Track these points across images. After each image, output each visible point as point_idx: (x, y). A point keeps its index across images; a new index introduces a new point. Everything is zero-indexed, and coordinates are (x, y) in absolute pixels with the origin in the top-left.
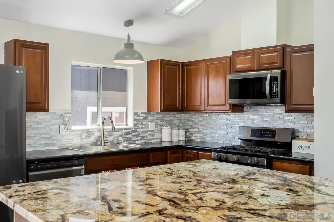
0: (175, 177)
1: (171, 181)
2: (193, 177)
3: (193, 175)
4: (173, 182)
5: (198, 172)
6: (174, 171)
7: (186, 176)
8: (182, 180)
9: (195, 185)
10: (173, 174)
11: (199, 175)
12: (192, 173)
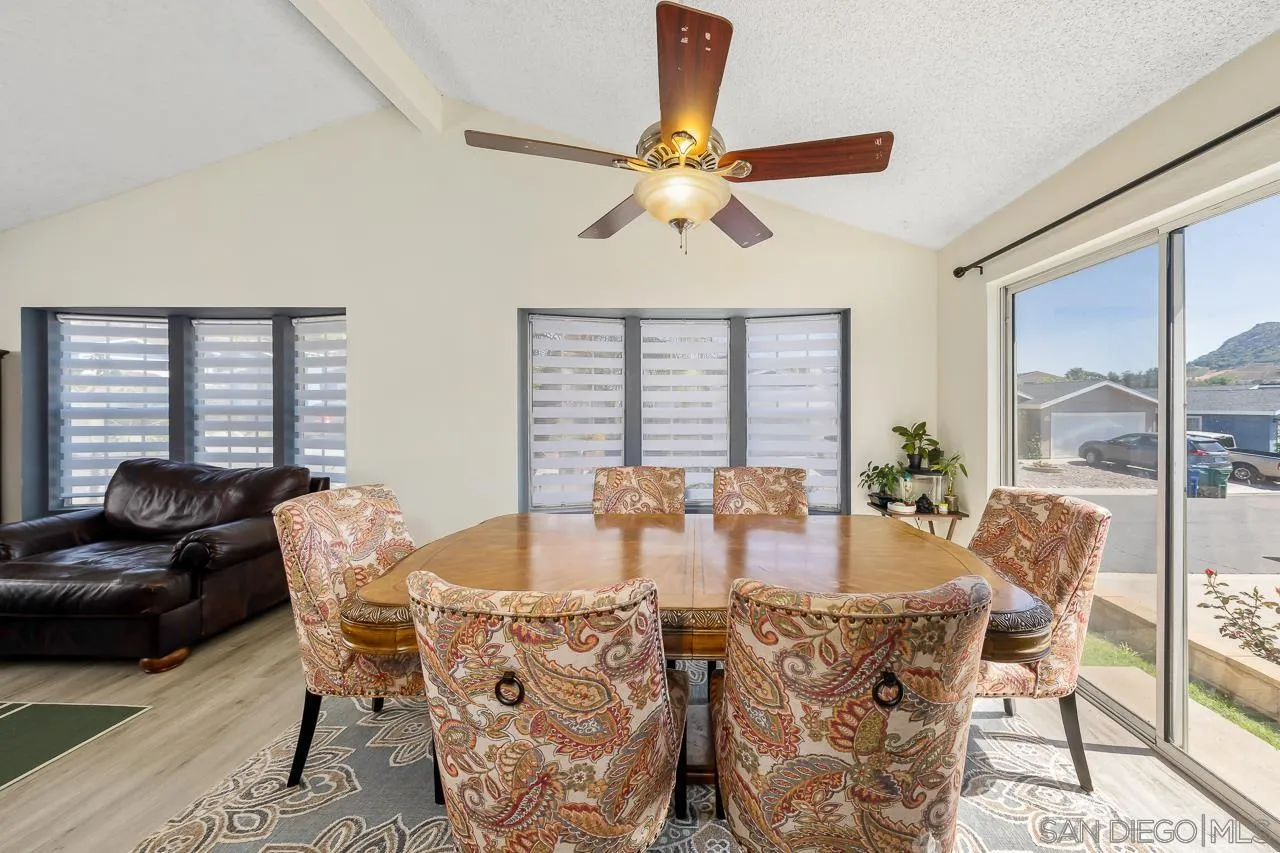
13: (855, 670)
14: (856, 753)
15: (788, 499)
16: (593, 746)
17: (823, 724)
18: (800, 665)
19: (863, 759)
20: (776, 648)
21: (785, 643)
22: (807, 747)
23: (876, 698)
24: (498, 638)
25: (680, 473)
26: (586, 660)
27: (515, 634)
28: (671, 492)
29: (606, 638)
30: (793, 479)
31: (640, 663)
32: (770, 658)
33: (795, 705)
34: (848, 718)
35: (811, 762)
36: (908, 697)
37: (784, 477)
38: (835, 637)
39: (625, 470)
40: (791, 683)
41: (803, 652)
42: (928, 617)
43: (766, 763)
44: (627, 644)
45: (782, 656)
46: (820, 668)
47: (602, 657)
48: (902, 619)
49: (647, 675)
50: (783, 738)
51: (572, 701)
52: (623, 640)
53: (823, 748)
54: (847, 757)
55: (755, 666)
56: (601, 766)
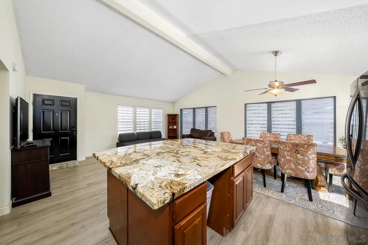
0: (191, 155)
1: (192, 152)
2: (180, 156)
3: (179, 157)
4: (190, 152)
5: (175, 162)
6: (194, 161)
7: (184, 157)
8: (186, 153)
9: (179, 150)
10: (193, 158)
11: (175, 158)
12: (180, 161)
13: (292, 149)
14: (293, 159)
15: (307, 141)
16: (262, 154)
17: (289, 155)
18: (286, 148)
19: (294, 159)
20: (283, 146)
21: (284, 146)
22: (287, 158)
23: (295, 152)
24: (253, 142)
25: (279, 134)
26: (261, 145)
27: (254, 142)
28: (277, 138)
29: (263, 143)
30: (309, 137)
31: (267, 147)
32: (282, 148)
33: (286, 153)
34: (292, 154)
35: (288, 159)
36: (300, 153)
37: (307, 137)
38: (289, 145)
39: (267, 133)
40: (285, 150)
41: (286, 147)
42: (302, 144)
43: (283, 160)
44: (266, 145)
45: (284, 147)
46: (288, 149)
47: (263, 145)
48: (298, 144)
49: (268, 149)
50: (284, 157)
51: (260, 149)
52: (265, 144)
53: (289, 158)
54: (292, 159)
55: (281, 149)
56: (263, 157)
